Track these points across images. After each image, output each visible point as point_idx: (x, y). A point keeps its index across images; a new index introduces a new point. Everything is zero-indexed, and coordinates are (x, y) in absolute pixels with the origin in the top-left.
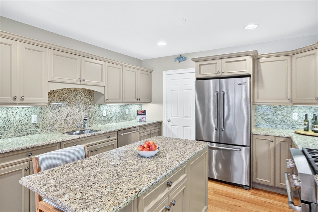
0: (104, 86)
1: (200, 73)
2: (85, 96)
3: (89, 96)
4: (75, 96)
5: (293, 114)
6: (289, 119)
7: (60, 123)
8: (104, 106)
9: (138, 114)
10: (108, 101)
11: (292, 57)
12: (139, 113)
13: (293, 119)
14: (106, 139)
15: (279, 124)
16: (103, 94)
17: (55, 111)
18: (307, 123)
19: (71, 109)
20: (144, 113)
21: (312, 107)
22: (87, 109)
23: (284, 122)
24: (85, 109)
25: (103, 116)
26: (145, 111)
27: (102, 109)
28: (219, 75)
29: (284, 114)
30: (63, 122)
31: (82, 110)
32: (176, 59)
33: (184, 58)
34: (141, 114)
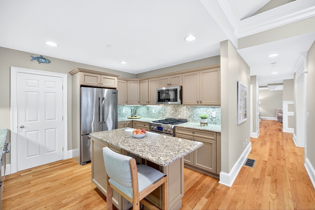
1: (84, 81)
5: (123, 110)
18: (132, 113)
29: (120, 110)
32: (36, 58)
33: (47, 60)
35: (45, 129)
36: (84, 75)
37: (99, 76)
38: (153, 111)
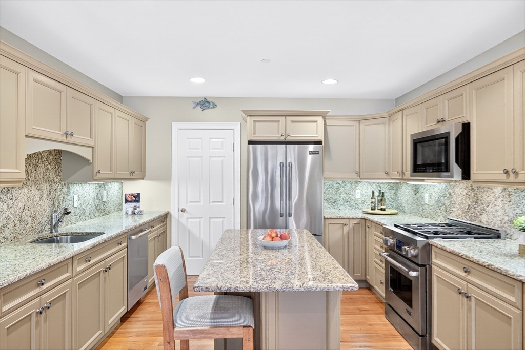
0: (93, 147)
1: (254, 133)
2: (49, 166)
3: (55, 165)
4: (36, 166)
5: (357, 191)
6: (353, 198)
7: (13, 224)
8: (75, 185)
9: (127, 201)
10: (99, 176)
11: (360, 123)
12: (129, 199)
13: (357, 197)
14: (117, 248)
15: (342, 205)
16: (92, 162)
17: (6, 199)
18: (374, 200)
19: (29, 193)
20: (136, 198)
21: (374, 183)
22: (52, 193)
23: (347, 201)
24: (49, 192)
25: (73, 206)
26: (139, 194)
27: (72, 191)
28: (282, 139)
29: (348, 192)
30: (17, 222)
31: (45, 196)
32: (198, 104)
33: (211, 104)
34: (132, 201)
35: (210, 218)
36: (254, 121)
37: (282, 119)
38: (426, 196)
